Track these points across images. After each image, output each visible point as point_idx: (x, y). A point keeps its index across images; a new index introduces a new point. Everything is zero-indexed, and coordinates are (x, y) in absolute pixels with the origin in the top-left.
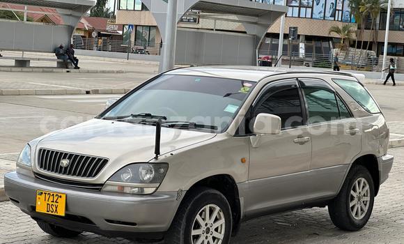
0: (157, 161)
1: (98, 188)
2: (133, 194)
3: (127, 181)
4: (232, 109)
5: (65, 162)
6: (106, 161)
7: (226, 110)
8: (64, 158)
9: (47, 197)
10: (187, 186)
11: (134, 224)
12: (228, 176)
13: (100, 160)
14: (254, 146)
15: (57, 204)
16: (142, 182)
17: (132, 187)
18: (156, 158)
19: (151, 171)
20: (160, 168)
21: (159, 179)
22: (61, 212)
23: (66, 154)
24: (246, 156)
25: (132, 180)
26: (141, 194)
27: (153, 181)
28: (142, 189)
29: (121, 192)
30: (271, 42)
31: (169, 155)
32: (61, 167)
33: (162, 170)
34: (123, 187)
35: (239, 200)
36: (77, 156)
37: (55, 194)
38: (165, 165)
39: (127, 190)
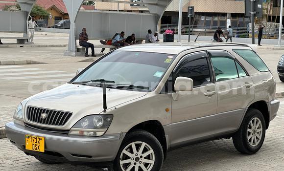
0: (105, 114)
1: (66, 132)
2: (90, 136)
3: (85, 128)
4: (159, 74)
5: (44, 116)
6: (71, 114)
7: (155, 75)
8: (43, 113)
9: (33, 139)
10: (126, 129)
11: (91, 157)
12: (157, 121)
13: (67, 113)
14: (175, 99)
15: (39, 144)
16: (96, 127)
17: (88, 132)
18: (105, 111)
19: (101, 120)
20: (108, 118)
21: (106, 125)
22: (42, 150)
23: (45, 110)
24: (169, 107)
25: (89, 126)
26: (95, 136)
27: (103, 127)
28: (95, 133)
29: (81, 135)
30: (205, 19)
31: (113, 109)
32: (42, 119)
33: (109, 119)
34: (83, 132)
35: (165, 137)
36: (51, 111)
37: (37, 138)
38: (111, 115)
39: (85, 134)
